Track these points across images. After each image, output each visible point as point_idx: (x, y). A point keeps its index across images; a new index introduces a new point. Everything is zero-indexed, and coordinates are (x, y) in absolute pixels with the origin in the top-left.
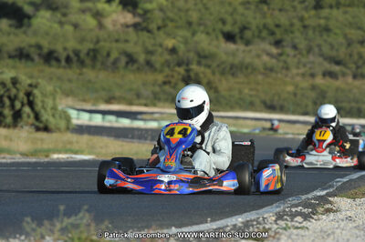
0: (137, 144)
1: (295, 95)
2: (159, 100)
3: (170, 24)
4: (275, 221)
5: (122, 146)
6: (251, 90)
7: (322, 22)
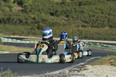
0: (23, 48)
1: (73, 33)
2: (30, 34)
3: (33, 10)
4: (69, 73)
5: (18, 49)
6: (59, 31)
7: (81, 9)
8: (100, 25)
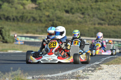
0: (36, 47)
2: (44, 32)
5: (31, 48)
7: (98, 7)
8: (117, 23)
